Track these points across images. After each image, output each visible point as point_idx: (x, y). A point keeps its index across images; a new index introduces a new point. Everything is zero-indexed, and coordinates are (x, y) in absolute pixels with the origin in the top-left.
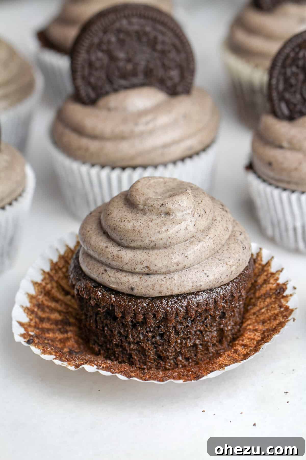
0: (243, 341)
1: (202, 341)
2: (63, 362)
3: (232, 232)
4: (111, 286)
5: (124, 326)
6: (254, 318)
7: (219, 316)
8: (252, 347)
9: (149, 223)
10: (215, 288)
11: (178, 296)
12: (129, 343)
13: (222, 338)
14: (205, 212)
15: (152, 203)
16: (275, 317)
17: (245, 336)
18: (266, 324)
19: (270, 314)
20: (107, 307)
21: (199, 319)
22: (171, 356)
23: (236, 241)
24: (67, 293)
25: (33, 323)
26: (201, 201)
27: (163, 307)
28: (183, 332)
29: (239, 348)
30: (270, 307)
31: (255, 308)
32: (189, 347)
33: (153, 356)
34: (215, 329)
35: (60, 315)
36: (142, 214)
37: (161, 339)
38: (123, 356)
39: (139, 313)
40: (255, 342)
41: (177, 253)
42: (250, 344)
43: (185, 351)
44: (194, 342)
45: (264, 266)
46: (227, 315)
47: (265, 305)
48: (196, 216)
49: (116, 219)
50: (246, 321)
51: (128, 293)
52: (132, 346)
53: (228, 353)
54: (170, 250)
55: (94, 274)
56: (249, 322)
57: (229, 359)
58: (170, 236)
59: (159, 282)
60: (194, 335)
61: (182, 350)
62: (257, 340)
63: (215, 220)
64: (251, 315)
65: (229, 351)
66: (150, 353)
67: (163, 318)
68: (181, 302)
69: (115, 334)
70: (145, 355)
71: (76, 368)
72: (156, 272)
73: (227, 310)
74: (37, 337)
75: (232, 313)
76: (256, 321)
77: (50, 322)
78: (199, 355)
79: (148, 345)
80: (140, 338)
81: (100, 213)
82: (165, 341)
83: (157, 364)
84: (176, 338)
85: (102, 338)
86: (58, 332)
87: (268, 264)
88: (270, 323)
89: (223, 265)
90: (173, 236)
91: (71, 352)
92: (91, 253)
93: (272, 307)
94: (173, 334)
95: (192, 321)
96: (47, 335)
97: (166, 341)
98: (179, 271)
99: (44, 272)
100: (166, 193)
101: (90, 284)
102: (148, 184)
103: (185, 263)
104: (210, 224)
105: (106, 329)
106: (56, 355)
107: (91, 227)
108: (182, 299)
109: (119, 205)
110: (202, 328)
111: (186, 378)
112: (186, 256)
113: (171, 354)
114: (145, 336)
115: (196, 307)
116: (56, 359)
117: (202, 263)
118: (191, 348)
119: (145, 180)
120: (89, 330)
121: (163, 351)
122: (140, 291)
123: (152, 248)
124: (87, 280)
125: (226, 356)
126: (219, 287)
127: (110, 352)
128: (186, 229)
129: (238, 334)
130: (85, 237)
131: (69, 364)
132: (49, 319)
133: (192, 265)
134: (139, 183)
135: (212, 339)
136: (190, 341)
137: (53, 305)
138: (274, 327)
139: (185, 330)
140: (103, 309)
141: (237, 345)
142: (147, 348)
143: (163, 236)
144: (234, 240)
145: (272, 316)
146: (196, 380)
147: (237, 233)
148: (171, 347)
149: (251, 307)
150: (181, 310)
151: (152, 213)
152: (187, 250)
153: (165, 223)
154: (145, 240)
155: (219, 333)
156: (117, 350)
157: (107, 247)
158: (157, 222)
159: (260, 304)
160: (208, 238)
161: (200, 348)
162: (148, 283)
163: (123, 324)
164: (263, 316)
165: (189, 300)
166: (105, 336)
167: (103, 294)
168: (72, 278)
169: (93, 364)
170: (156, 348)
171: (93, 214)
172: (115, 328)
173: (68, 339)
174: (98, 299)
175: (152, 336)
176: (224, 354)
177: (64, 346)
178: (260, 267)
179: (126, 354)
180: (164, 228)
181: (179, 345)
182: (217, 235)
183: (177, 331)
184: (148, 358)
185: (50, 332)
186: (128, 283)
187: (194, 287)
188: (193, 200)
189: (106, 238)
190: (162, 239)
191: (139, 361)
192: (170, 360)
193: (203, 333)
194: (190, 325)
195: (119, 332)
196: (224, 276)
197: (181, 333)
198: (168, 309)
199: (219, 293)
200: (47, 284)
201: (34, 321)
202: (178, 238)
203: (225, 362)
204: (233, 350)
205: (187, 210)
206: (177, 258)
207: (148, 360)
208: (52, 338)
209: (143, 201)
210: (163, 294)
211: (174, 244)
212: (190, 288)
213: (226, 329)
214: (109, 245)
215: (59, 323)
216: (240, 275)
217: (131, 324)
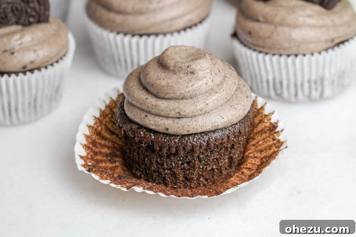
0: (247, 165)
1: (218, 166)
2: (117, 185)
3: (238, 85)
4: (151, 127)
5: (161, 157)
6: (254, 149)
7: (230, 147)
8: (254, 170)
9: (179, 80)
10: (227, 127)
11: (201, 133)
12: (164, 169)
13: (231, 164)
14: (219, 71)
15: (180, 65)
16: (270, 147)
17: (248, 162)
18: (263, 153)
19: (265, 145)
20: (147, 143)
21: (216, 150)
22: (195, 178)
23: (242, 92)
24: (113, 133)
25: (89, 156)
26: (216, 63)
27: (190, 142)
28: (204, 160)
29: (245, 171)
30: (266, 140)
31: (253, 141)
32: (209, 171)
33: (182, 179)
34: (227, 157)
35: (109, 149)
36: (173, 73)
37: (188, 166)
38: (159, 179)
39: (172, 147)
40: (256, 166)
41: (200, 102)
42: (253, 167)
43: (205, 174)
44: (212, 167)
45: (258, 110)
46: (235, 147)
47: (261, 139)
48: (213, 74)
49: (153, 78)
50: (247, 151)
51: (164, 132)
52: (166, 171)
53: (237, 174)
54: (195, 100)
55: (137, 119)
56: (250, 151)
57: (239, 179)
58: (195, 89)
59: (188, 123)
60: (212, 162)
61: (203, 173)
62: (258, 164)
63: (226, 77)
64: (251, 146)
65: (238, 173)
66: (180, 176)
67: (190, 150)
68: (203, 138)
69: (153, 163)
70: (176, 178)
71: (127, 189)
72: (185, 116)
73: (235, 143)
74: (94, 166)
75: (239, 145)
76: (255, 151)
77: (102, 155)
78: (215, 177)
79: (178, 170)
80: (172, 165)
81: (140, 73)
82: (190, 167)
83: (184, 184)
84: (199, 165)
85: (143, 166)
86: (109, 162)
87: (262, 108)
88: (266, 152)
89: (233, 110)
90: (197, 89)
91: (120, 177)
92: (135, 103)
93: (267, 140)
94: (197, 162)
95: (211, 152)
96: (101, 165)
97: (192, 167)
98: (202, 115)
99: (95, 118)
100: (189, 57)
101: (134, 126)
102: (175, 51)
103: (207, 109)
104: (223, 79)
105: (146, 159)
106: (111, 180)
107: (133, 84)
108: (204, 136)
109: (154, 67)
110: (218, 157)
111: (209, 194)
112: (207, 104)
113: (195, 177)
114: (176, 164)
115: (214, 141)
116: (111, 183)
117: (218, 109)
118: (210, 171)
119: (172, 48)
120: (132, 160)
121: (189, 175)
122: (173, 131)
123: (181, 98)
124: (131, 123)
125: (236, 177)
126: (230, 126)
127: (149, 176)
128: (206, 84)
129: (243, 160)
130: (129, 92)
131: (122, 187)
132: (101, 153)
133: (211, 110)
134: (168, 51)
135: (225, 165)
136: (209, 166)
137: (103, 142)
138: (269, 155)
139: (206, 158)
140: (145, 145)
141: (243, 168)
142: (178, 173)
143: (190, 89)
144: (239, 91)
145: (268, 147)
146: (217, 195)
147: (241, 86)
148: (195, 171)
149: (251, 140)
150: (204, 143)
151: (181, 73)
152: (208, 100)
153: (190, 80)
154: (176, 92)
155: (229, 160)
156: (155, 175)
157: (147, 99)
158: (185, 79)
159: (258, 138)
160: (222, 90)
161: (216, 171)
162: (179, 125)
163: (160, 155)
164: (260, 147)
165: (209, 136)
166: (146, 165)
167: (144, 134)
168: (119, 122)
169: (140, 186)
170: (184, 172)
171: (134, 74)
172: (154, 158)
173: (116, 167)
174: (141, 137)
175: (181, 164)
176: (235, 175)
177: (114, 173)
178: (256, 110)
179: (162, 177)
180: (190, 84)
181: (201, 170)
182: (228, 88)
183: (200, 160)
184: (178, 180)
185: (102, 162)
186: (164, 125)
187: (213, 126)
188: (210, 63)
189: (146, 92)
190: (189, 92)
191: (171, 182)
192: (194, 180)
193: (219, 160)
194: (209, 154)
195: (157, 161)
196: (235, 118)
197: (202, 161)
198: (194, 143)
199: (231, 131)
200: (98, 127)
201: (90, 154)
202: (201, 90)
203: (235, 181)
204: (240, 173)
205: (206, 70)
206: (200, 105)
207: (178, 181)
208: (104, 167)
209: (173, 64)
210: (190, 133)
211: (198, 95)
212: (210, 128)
213: (234, 157)
214: (149, 97)
215: (109, 155)
216: (244, 117)
217: (166, 155)
